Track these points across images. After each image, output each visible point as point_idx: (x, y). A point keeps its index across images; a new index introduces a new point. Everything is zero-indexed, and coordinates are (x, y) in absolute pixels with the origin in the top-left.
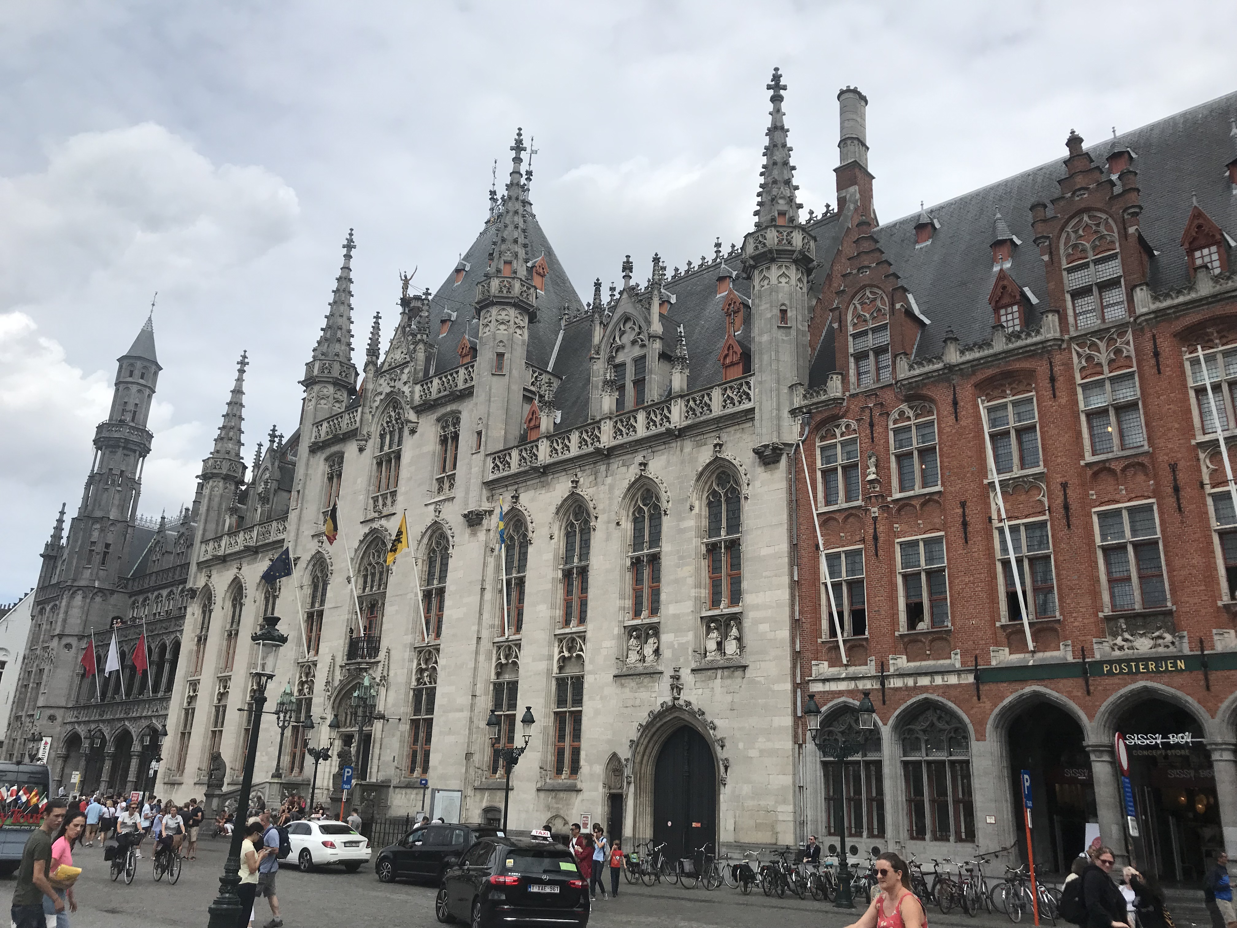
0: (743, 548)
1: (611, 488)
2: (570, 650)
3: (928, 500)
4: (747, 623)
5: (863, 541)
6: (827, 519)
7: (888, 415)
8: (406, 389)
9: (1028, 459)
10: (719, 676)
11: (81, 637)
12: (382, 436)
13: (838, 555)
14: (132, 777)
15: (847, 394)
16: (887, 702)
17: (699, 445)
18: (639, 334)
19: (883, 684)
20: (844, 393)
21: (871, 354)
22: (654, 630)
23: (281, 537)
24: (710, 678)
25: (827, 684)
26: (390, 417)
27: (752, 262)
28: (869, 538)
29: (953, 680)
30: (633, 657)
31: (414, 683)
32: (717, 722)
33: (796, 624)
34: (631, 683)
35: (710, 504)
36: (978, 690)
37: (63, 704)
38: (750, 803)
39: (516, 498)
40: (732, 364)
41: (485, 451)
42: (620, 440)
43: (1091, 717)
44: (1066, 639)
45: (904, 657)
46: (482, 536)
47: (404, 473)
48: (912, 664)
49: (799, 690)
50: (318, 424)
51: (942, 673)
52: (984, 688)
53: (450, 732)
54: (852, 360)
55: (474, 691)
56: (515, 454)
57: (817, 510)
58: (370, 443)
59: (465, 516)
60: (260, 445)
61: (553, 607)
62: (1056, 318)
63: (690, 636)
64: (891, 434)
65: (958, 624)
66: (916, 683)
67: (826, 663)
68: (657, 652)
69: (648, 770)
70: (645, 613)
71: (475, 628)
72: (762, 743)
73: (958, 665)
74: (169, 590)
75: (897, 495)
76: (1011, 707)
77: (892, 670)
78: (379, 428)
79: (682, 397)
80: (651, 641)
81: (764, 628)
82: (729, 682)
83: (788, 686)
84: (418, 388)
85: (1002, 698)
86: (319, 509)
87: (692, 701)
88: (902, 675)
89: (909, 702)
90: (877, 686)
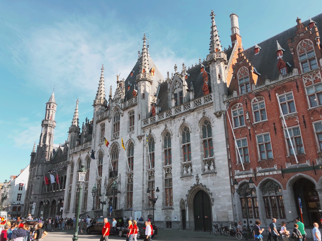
0: (213, 141)
1: (176, 127)
2: (168, 171)
3: (264, 123)
4: (216, 161)
5: (247, 136)
6: (236, 131)
7: (251, 101)
8: (120, 105)
9: (292, 110)
10: (209, 176)
11: (42, 176)
12: (115, 118)
13: (240, 141)
14: (56, 212)
15: (239, 96)
16: (257, 180)
17: (199, 113)
18: (180, 85)
19: (255, 175)
20: (238, 96)
21: (245, 85)
22: (191, 165)
23: (91, 146)
24: (207, 177)
25: (239, 176)
26: (116, 113)
27: (210, 63)
28: (248, 135)
29: (275, 173)
30: (185, 172)
31: (127, 183)
32: (210, 188)
33: (229, 160)
34: (185, 179)
35: (203, 130)
36: (283, 175)
37: (38, 193)
38: (221, 210)
39: (150, 131)
40: (206, 91)
41: (142, 119)
42: (177, 114)
43: (317, 181)
44: (308, 159)
45: (261, 167)
46: (142, 142)
47: (121, 127)
48: (263, 169)
49: (232, 178)
50: (98, 116)
51: (272, 171)
52: (285, 175)
53: (138, 195)
54: (239, 87)
55: (143, 184)
56: (149, 119)
57: (233, 128)
58: (112, 119)
59: (137, 137)
60: (83, 123)
61: (162, 160)
62: (297, 69)
63: (200, 165)
64: (252, 106)
65: (276, 157)
66: (265, 174)
67: (239, 171)
68: (191, 170)
69: (192, 203)
70: (187, 160)
71: (142, 167)
72: (222, 193)
73: (276, 169)
74: (63, 162)
75: (255, 123)
76: (293, 179)
77: (257, 171)
78: (114, 116)
79: (193, 101)
80: (190, 167)
81: (220, 162)
82: (212, 177)
83: (229, 178)
84: (123, 104)
85: (290, 177)
86: (100, 138)
87: (202, 183)
88: (260, 172)
89: (263, 180)
90: (254, 176)
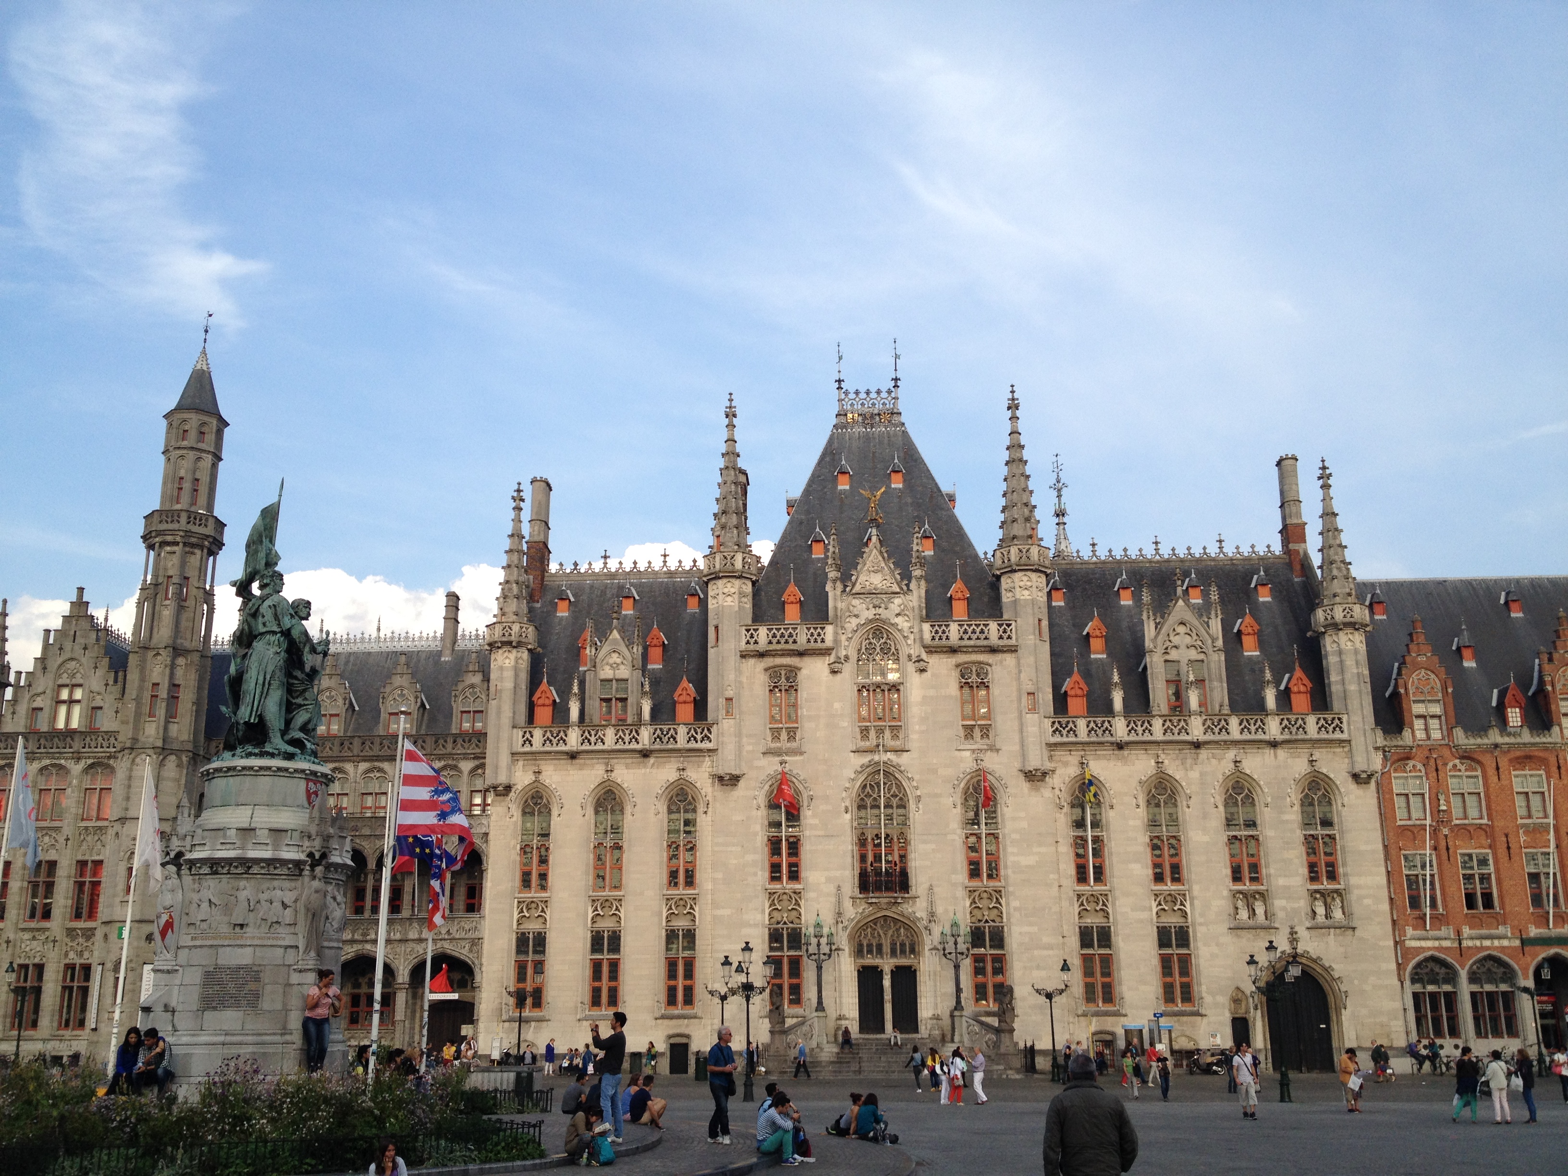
0: (1338, 842)
1: (1204, 774)
2: (1169, 904)
4: (1353, 897)
5: (1434, 849)
6: (1404, 830)
7: (1447, 765)
8: (901, 622)
10: (1332, 933)
12: (859, 662)
15: (1416, 744)
16: (1463, 956)
17: (1294, 757)
18: (1196, 641)
19: (1460, 944)
20: (1412, 743)
21: (1428, 718)
23: (700, 746)
24: (1324, 935)
25: (1418, 942)
26: (871, 644)
28: (1442, 848)
29: (1506, 943)
31: (969, 919)
32: (1334, 966)
33: (1393, 902)
34: (1244, 935)
35: (1304, 804)
36: (1523, 949)
38: (1368, 1020)
39: (1085, 763)
40: (1300, 693)
41: (1043, 713)
42: (1211, 737)
45: (1471, 927)
46: (1047, 793)
48: (1477, 932)
49: (1398, 946)
50: (750, 628)
51: (1499, 938)
52: (1526, 949)
54: (1414, 719)
56: (1080, 722)
57: (1397, 822)
58: (850, 667)
59: (1022, 771)
61: (1147, 866)
62: (1559, 729)
63: (1300, 903)
64: (1449, 778)
66: (1481, 944)
67: (1417, 929)
68: (1266, 912)
69: (1264, 999)
70: (1246, 881)
71: (1054, 876)
72: (1372, 979)
73: (1509, 935)
76: (1543, 961)
77: (1465, 935)
79: (1278, 715)
80: (1258, 903)
81: (1367, 901)
82: (1341, 938)
83: (1392, 943)
84: (926, 627)
85: (1538, 955)
86: (765, 724)
87: (1308, 950)
88: (1472, 938)
89: (1478, 956)
90: (1456, 945)
